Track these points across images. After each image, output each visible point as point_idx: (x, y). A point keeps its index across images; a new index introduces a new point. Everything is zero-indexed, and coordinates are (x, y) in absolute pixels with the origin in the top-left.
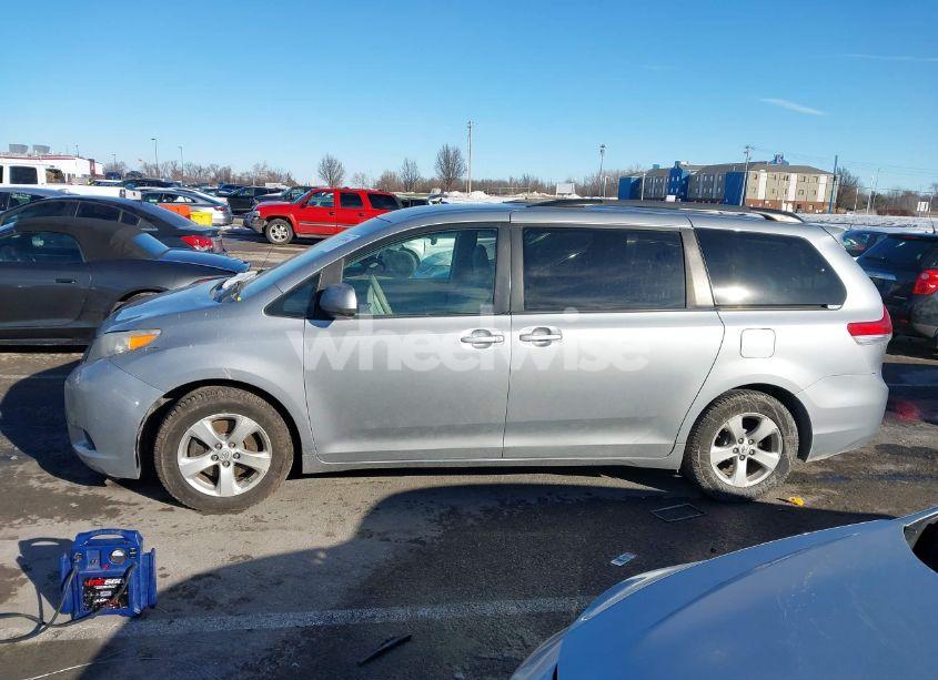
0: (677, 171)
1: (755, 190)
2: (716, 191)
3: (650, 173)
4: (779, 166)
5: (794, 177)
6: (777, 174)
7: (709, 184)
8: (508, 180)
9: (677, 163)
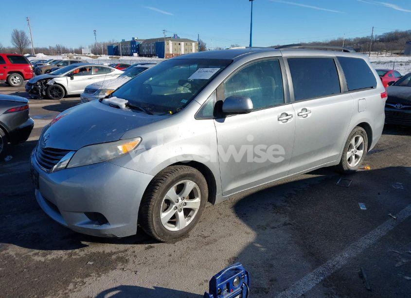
0: (133, 42)
1: (168, 50)
2: (152, 51)
3: (121, 43)
4: (176, 39)
5: (182, 44)
6: (176, 42)
7: (148, 48)
8: (48, 48)
9: (133, 38)
